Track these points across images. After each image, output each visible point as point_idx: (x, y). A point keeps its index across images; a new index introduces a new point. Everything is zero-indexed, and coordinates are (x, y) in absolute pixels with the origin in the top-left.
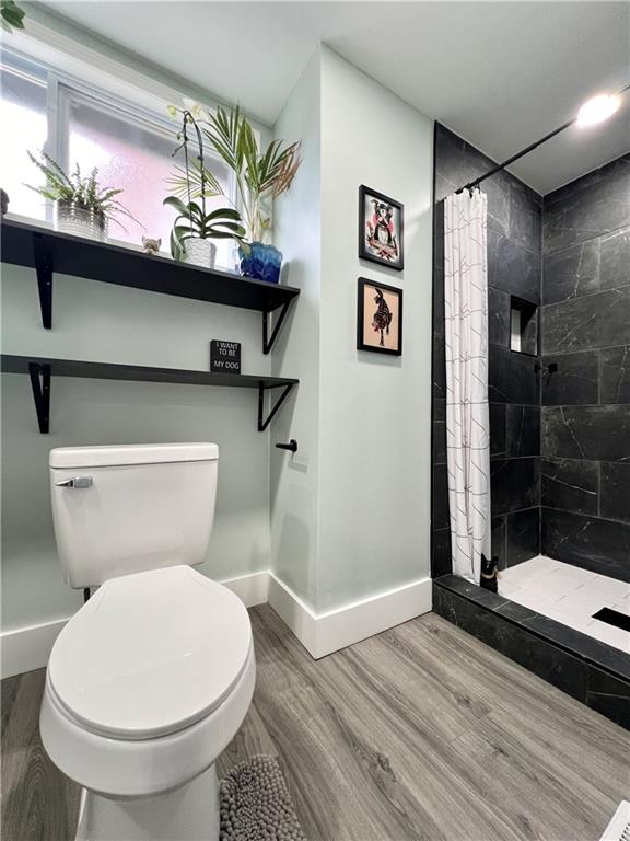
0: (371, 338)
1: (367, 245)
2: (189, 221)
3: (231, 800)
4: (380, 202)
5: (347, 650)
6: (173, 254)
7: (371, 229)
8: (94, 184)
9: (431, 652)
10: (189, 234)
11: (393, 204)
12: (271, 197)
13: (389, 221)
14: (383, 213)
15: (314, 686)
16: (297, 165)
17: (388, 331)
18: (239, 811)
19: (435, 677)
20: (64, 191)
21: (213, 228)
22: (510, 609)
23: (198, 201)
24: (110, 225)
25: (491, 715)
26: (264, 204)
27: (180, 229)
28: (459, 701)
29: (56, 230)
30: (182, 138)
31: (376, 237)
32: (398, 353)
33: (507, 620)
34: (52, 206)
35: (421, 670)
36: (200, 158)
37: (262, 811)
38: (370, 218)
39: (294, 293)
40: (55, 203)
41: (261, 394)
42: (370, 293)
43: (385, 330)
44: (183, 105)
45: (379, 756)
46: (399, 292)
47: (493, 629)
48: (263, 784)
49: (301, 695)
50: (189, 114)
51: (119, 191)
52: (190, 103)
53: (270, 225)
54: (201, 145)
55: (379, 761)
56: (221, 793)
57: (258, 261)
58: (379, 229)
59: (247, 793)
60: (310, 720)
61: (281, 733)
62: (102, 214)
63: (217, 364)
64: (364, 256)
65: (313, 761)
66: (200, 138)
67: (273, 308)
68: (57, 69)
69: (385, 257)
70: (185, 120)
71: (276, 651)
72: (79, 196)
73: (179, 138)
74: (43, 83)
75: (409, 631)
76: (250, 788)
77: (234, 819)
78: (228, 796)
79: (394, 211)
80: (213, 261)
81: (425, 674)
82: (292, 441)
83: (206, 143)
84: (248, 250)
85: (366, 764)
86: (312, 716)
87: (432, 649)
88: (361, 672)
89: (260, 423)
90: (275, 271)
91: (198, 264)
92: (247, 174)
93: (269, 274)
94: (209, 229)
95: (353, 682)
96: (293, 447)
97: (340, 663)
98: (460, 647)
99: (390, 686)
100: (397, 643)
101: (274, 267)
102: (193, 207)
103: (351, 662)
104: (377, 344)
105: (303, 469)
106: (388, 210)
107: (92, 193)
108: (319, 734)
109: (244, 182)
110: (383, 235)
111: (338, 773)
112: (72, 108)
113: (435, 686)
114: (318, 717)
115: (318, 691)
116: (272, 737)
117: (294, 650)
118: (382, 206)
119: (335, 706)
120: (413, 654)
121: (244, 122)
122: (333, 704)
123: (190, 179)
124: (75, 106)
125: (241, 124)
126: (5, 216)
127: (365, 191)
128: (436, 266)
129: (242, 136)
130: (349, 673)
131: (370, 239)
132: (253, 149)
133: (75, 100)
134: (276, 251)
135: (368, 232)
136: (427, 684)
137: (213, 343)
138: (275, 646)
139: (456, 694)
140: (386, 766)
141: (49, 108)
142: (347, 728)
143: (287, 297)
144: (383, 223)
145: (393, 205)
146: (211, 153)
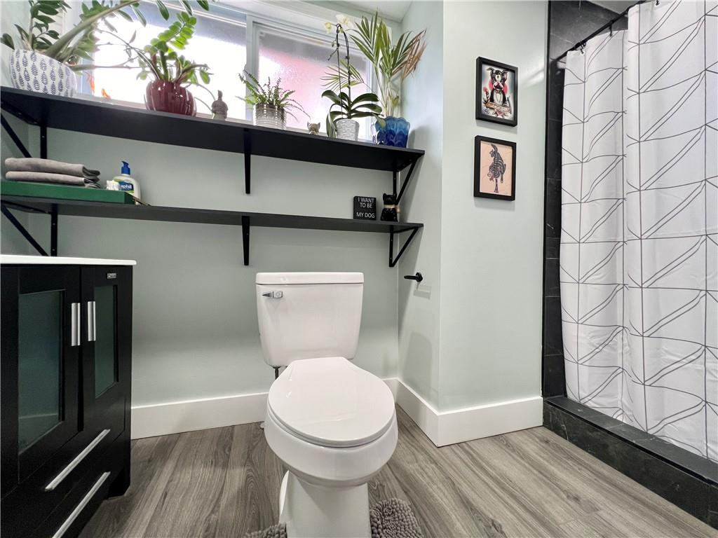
0: (487, 186)
1: (484, 107)
2: (340, 107)
3: (379, 522)
4: (496, 69)
5: (464, 444)
6: (328, 133)
7: (487, 93)
8: (277, 89)
9: (541, 456)
10: (340, 116)
11: (507, 68)
12: (400, 79)
13: (503, 84)
14: (498, 78)
15: (436, 463)
16: (423, 50)
17: (502, 179)
18: (384, 531)
19: (546, 477)
20: (261, 97)
21: (357, 109)
22: (624, 430)
23: (346, 90)
24: (288, 117)
25: (601, 513)
26: (395, 86)
27: (334, 114)
28: (568, 497)
29: (255, 125)
30: (336, 45)
31: (492, 100)
32: (512, 198)
33: (620, 438)
34: (252, 109)
35: (531, 468)
36: (347, 58)
37: (401, 534)
38: (486, 84)
39: (420, 155)
40: (255, 107)
41: (392, 238)
42: (486, 148)
43: (499, 179)
44: (336, 20)
45: (493, 521)
46: (513, 145)
47: (605, 446)
48: (400, 518)
49: (426, 469)
50: (340, 26)
51: (292, 92)
52: (341, 17)
53: (399, 102)
54: (348, 47)
55: (494, 525)
56: (371, 517)
57: (391, 132)
58: (495, 93)
59: (389, 520)
60: (435, 487)
61: (411, 490)
62: (283, 110)
63: (359, 215)
64: (481, 117)
65: (437, 512)
66: (347, 41)
67: (401, 168)
68: (253, 13)
69: (500, 116)
70: (338, 31)
71: (406, 438)
72: (269, 100)
73: (333, 46)
74: (243, 24)
75: (520, 438)
76: (390, 518)
77: (381, 534)
78: (376, 519)
79: (508, 75)
80: (357, 135)
81: (535, 472)
82: (418, 274)
83: (352, 45)
84: (383, 124)
85: (481, 525)
86: (436, 484)
87: (543, 454)
88: (476, 462)
89: (391, 261)
90: (404, 138)
91: (346, 139)
92: (381, 64)
93: (400, 141)
94: (354, 111)
95: (469, 467)
96: (419, 278)
97: (458, 452)
98: (571, 458)
99: (504, 476)
100: (508, 445)
101: (403, 135)
102: (343, 95)
103: (467, 452)
104: (492, 191)
105: (427, 296)
106: (503, 75)
107: (276, 96)
108: (442, 497)
109: (379, 70)
110: (498, 97)
111: (458, 524)
112: (261, 37)
113: (545, 483)
114: (441, 485)
115: (440, 468)
116: (406, 493)
117: (420, 439)
118: (497, 72)
119: (454, 481)
120: (524, 456)
121: (381, 23)
122: (452, 479)
123: (341, 75)
124: (263, 36)
125: (378, 25)
126: (226, 120)
127: (481, 62)
128: (549, 119)
129: (379, 35)
130: (466, 461)
131: (486, 102)
132: (387, 43)
133: (264, 31)
134: (405, 122)
135: (484, 96)
136: (536, 478)
137: (356, 199)
138: (404, 433)
139: (565, 491)
140: (499, 529)
141: (247, 41)
142: (465, 497)
143: (414, 158)
144: (498, 87)
145: (508, 70)
146: (356, 52)
